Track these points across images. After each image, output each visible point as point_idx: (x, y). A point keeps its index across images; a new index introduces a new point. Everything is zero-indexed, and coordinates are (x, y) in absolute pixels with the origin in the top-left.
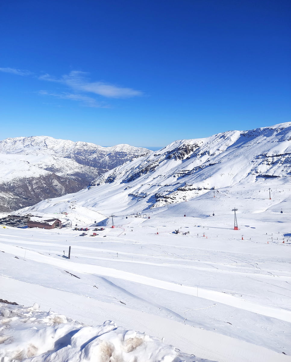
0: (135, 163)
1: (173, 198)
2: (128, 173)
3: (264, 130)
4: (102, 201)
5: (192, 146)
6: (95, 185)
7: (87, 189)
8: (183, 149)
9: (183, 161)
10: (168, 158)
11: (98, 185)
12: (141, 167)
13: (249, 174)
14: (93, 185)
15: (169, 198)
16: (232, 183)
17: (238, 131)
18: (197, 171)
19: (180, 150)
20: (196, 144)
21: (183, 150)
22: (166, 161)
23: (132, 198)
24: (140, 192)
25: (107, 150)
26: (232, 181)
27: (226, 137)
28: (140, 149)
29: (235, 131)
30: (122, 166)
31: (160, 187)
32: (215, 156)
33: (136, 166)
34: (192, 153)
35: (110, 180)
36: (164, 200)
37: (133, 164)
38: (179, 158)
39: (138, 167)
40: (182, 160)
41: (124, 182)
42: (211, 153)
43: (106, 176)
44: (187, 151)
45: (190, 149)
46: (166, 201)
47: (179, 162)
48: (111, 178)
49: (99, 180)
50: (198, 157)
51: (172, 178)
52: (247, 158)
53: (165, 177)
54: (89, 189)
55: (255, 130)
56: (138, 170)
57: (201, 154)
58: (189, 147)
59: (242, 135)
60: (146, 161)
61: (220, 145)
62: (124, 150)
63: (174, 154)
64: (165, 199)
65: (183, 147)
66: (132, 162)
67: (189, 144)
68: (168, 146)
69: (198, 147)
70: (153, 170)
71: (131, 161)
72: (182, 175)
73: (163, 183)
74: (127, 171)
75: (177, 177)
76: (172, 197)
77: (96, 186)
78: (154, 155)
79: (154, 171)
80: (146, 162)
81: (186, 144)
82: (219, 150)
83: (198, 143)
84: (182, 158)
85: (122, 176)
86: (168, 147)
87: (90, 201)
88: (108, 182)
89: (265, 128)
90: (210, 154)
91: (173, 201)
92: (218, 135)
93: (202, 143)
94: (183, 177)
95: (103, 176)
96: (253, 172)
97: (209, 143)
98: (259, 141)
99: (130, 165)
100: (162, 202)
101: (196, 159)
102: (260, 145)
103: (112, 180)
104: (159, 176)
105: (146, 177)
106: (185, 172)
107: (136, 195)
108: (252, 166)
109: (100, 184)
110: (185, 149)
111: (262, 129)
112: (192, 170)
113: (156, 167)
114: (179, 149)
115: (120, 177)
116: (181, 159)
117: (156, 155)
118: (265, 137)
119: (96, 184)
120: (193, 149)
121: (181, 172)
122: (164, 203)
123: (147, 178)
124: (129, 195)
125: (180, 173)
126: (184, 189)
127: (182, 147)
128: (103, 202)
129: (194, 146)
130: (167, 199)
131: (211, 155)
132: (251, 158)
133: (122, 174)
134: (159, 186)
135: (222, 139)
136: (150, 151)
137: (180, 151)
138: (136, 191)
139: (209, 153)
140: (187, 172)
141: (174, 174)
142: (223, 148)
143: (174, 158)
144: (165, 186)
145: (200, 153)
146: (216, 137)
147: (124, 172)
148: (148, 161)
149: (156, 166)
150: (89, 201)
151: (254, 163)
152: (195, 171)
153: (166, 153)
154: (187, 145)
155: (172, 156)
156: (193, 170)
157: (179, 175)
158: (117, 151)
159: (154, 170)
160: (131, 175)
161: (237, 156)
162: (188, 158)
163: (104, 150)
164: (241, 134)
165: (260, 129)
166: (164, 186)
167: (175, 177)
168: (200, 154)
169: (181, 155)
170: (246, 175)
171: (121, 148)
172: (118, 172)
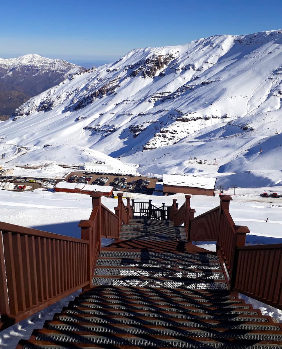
0: (78, 83)
1: (174, 132)
2: (71, 98)
3: (272, 34)
4: (48, 137)
5: (164, 57)
6: (22, 115)
7: (11, 121)
8: (152, 61)
9: (156, 79)
10: (133, 74)
11: (27, 114)
12: (90, 88)
13: (269, 96)
14: (20, 115)
15: (168, 132)
16: (248, 109)
17: (230, 36)
18: (183, 92)
19: (149, 63)
20: (170, 54)
21: (153, 64)
22: (129, 79)
23: (90, 132)
24: (101, 124)
25: (10, 63)
26: (249, 106)
27: (215, 45)
28: (57, 61)
29: (226, 36)
30: (58, 86)
31: (132, 116)
32: (203, 71)
33: (82, 87)
34: (165, 67)
35: (46, 107)
36: (161, 135)
37: (75, 84)
38: (149, 74)
39: (85, 88)
40: (152, 78)
41: (67, 109)
42: (197, 66)
43: (37, 101)
44: (158, 64)
45: (162, 61)
46: (164, 136)
47: (149, 80)
48: (46, 105)
49: (27, 108)
50: (178, 73)
51: (146, 103)
52: (259, 73)
53: (133, 102)
54: (14, 120)
55: (255, 35)
56: (85, 92)
57: (182, 69)
58: (162, 59)
59: (237, 42)
60: (95, 80)
61: (208, 55)
62: (34, 63)
63: (140, 69)
64: (164, 134)
65: (153, 59)
66: (74, 81)
67: (161, 55)
68: (125, 57)
69: (173, 59)
70: (111, 92)
71: (70, 79)
72: (160, 99)
73: (134, 110)
74: (68, 94)
75: (153, 102)
76: (171, 131)
77: (25, 116)
78: (107, 71)
79: (113, 94)
80: (96, 82)
81: (157, 54)
82: (207, 63)
83: (172, 53)
84: (153, 74)
85: (62, 102)
86: (125, 59)
87: (27, 138)
88: (41, 110)
89: (272, 31)
90: (196, 68)
91: (174, 135)
92: (199, 41)
93: (178, 54)
94: (163, 101)
95: (32, 102)
96: (275, 93)
97: (189, 52)
98: (270, 50)
99: (70, 85)
100: (159, 137)
101: (176, 76)
102: (272, 56)
103: (48, 108)
104: (124, 101)
105: (105, 103)
106: (165, 95)
107: (97, 128)
108: (271, 85)
109: (30, 112)
110: (156, 61)
111: (268, 32)
112: (175, 92)
113: (116, 89)
114: (147, 61)
115: (59, 103)
116: (152, 76)
117: (110, 70)
118: (277, 45)
119: (24, 113)
120: (166, 62)
121: (158, 95)
122: (162, 139)
123: (107, 104)
124: (85, 128)
125: (157, 97)
126: (186, 119)
127: (151, 58)
128: (50, 139)
129: (167, 56)
130: (166, 134)
131: (198, 70)
132: (267, 74)
133: (63, 99)
134: (129, 115)
135: (207, 47)
136: (71, 64)
137: (148, 65)
138: (96, 122)
139: (193, 67)
140: (167, 95)
141: (149, 98)
142: (213, 60)
143: (142, 75)
144: (139, 115)
145: (180, 67)
146: (197, 44)
147: (64, 96)
148: (99, 79)
149: (115, 87)
150: (25, 137)
151: (273, 80)
152: (180, 93)
153: (127, 68)
154: (157, 56)
155: (138, 73)
156: (178, 91)
157: (156, 98)
158: (24, 64)
159: (113, 92)
160: (78, 100)
161: (242, 72)
162: (161, 75)
163: (5, 63)
164: (235, 41)
165: (265, 33)
166: (137, 115)
167: (150, 101)
168: (180, 69)
169: (152, 71)
170: (265, 97)
171: (29, 60)
172: (55, 96)
